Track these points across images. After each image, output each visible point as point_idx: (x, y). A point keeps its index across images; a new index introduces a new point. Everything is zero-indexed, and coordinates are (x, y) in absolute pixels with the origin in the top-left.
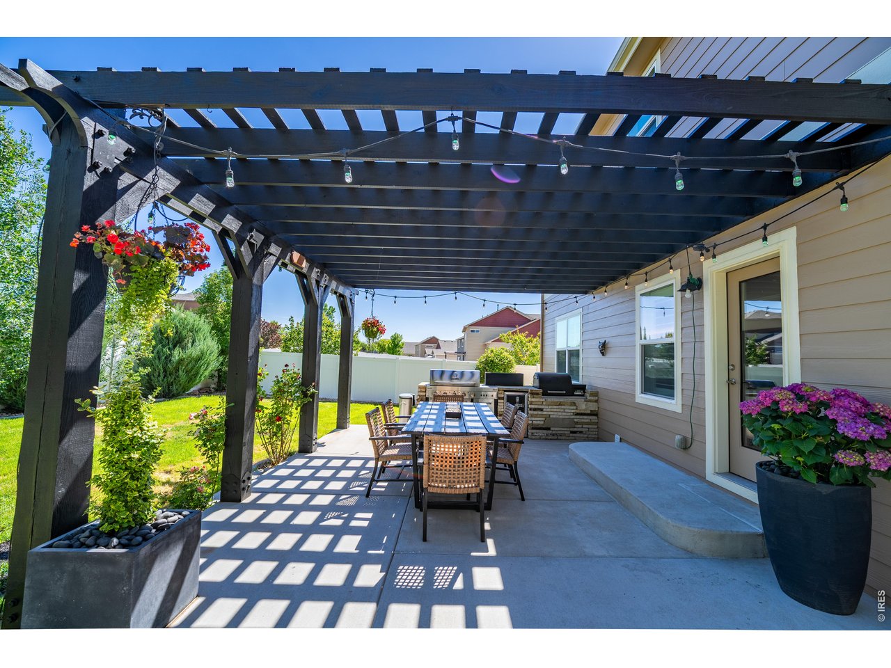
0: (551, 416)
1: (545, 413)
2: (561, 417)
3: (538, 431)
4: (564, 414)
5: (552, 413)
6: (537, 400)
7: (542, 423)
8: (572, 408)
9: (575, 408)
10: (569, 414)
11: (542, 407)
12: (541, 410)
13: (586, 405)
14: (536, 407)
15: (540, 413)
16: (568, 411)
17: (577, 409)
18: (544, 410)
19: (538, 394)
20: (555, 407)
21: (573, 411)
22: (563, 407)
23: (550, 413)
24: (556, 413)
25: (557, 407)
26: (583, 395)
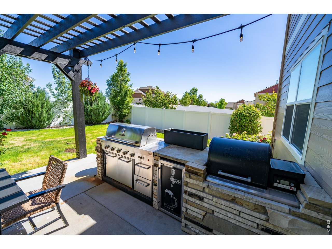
0: (216, 214)
1: (205, 205)
2: (233, 221)
3: (193, 225)
4: (238, 218)
5: (217, 210)
6: (195, 182)
7: (201, 217)
8: (257, 215)
9: (263, 217)
10: (250, 223)
11: (202, 194)
12: (201, 199)
13: (291, 222)
14: (194, 191)
15: (198, 202)
16: (246, 216)
17: (267, 221)
18: (205, 200)
19: (196, 174)
20: (223, 202)
21: (258, 221)
22: (237, 207)
23: (213, 208)
24: (223, 212)
25: (228, 204)
26: (293, 193)
